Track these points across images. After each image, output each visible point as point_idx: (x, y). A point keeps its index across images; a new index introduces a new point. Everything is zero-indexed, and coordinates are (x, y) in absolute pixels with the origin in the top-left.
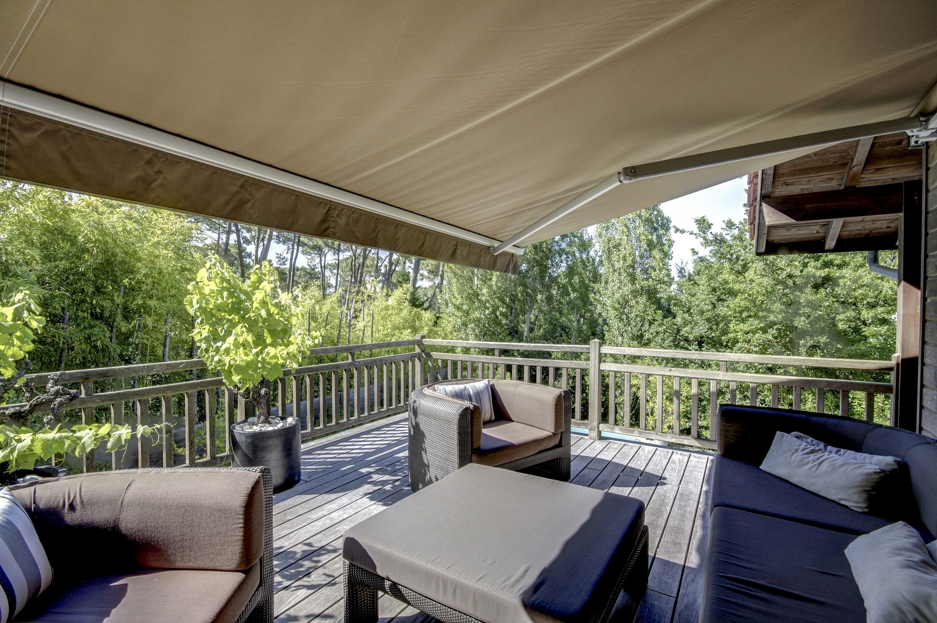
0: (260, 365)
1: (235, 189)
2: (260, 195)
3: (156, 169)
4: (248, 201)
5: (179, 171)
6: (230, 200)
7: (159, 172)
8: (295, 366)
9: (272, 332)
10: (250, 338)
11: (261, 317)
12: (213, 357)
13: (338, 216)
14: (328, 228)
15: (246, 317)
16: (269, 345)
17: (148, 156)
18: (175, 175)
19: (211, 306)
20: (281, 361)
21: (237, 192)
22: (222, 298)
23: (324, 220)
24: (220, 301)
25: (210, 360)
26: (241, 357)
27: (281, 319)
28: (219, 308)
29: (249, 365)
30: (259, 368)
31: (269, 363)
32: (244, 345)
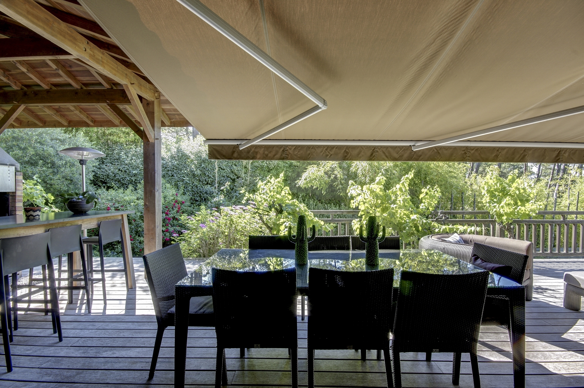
0: (516, 213)
1: (522, 152)
2: (530, 152)
3: (499, 152)
4: (527, 155)
5: (505, 151)
6: (520, 156)
7: (500, 153)
8: (534, 215)
9: (521, 201)
10: (512, 202)
11: (516, 194)
12: (493, 209)
13: (564, 153)
14: (560, 158)
15: (509, 194)
16: (520, 205)
17: (497, 149)
18: (504, 152)
19: (492, 189)
20: (527, 212)
21: (523, 153)
22: (497, 186)
23: (557, 156)
24: (496, 187)
25: (491, 210)
26: (507, 210)
27: (525, 195)
28: (496, 190)
29: (511, 213)
30: (516, 215)
31: (520, 213)
32: (509, 204)
